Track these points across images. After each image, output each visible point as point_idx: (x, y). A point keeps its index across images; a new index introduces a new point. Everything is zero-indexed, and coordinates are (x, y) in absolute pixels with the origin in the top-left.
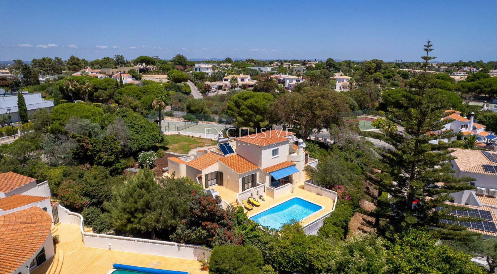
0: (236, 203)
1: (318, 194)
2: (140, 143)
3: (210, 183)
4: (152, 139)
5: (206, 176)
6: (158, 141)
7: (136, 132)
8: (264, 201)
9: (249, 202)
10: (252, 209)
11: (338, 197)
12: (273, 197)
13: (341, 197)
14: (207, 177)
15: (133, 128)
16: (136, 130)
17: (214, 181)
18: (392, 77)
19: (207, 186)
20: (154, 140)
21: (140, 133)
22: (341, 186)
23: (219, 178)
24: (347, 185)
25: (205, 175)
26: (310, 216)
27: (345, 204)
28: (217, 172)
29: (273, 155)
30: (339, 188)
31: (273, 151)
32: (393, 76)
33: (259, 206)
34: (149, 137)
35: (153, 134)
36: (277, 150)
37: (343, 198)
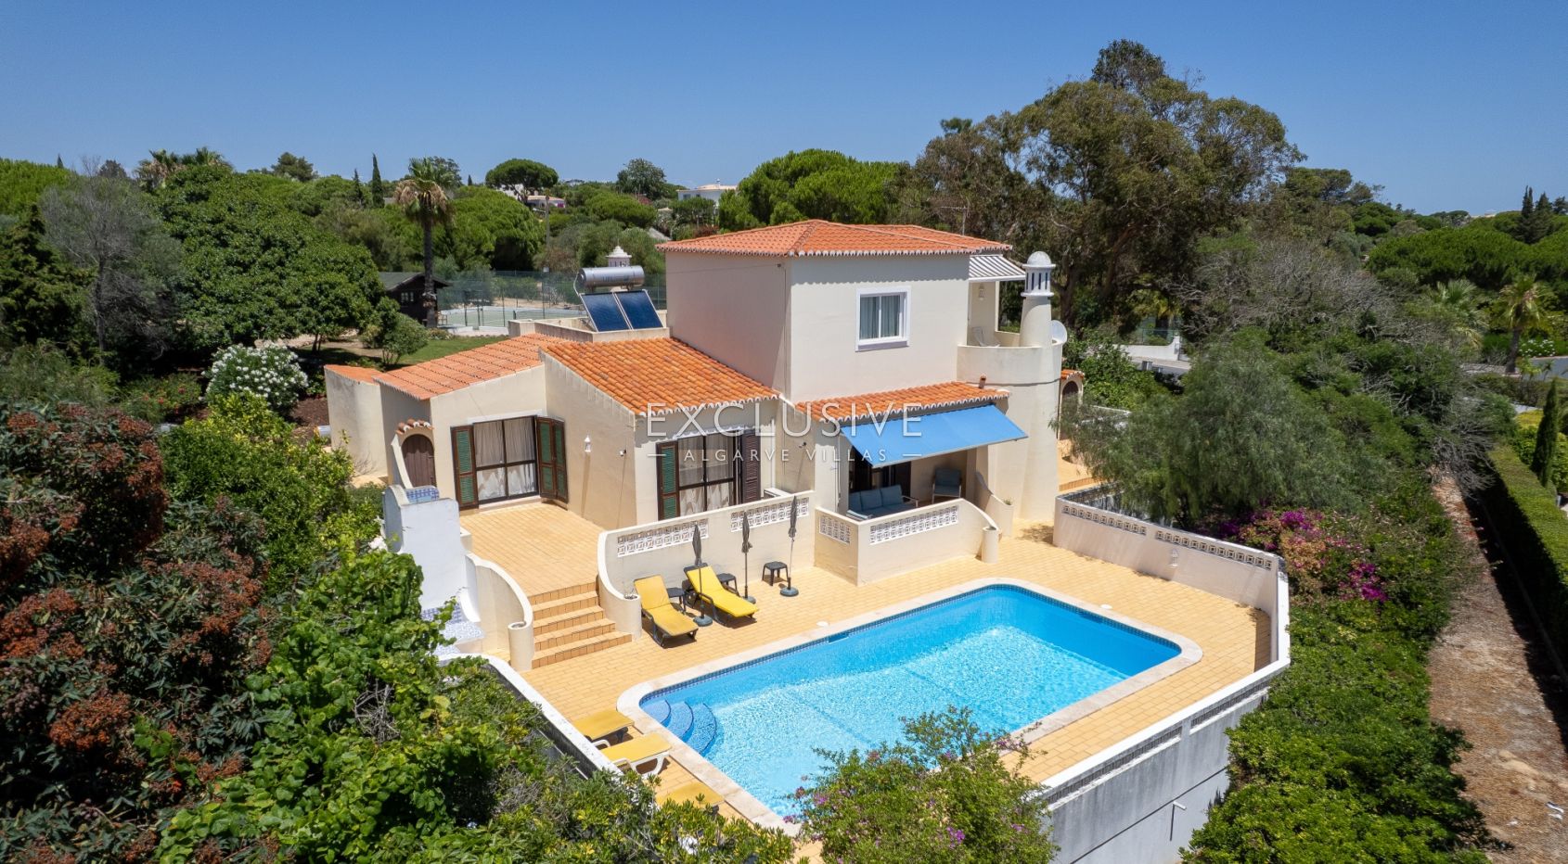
0: (594, 594)
1: (1143, 572)
2: (244, 311)
3: (489, 483)
4: (313, 302)
5: (464, 437)
6: (343, 314)
7: (238, 263)
8: (789, 592)
9: (689, 596)
10: (689, 638)
11: (1293, 582)
12: (852, 577)
13: (1316, 584)
14: (464, 440)
15: (225, 244)
16: (236, 255)
17: (521, 478)
18: (1383, 231)
19: (468, 498)
20: (323, 310)
21: (255, 269)
22: (1306, 514)
23: (547, 457)
24: (1345, 511)
25: (455, 431)
26: (1098, 699)
27: (1363, 623)
28: (535, 422)
29: (868, 329)
30: (1291, 524)
31: (869, 304)
32: (1386, 226)
33: (748, 619)
34: (297, 292)
35: (322, 278)
36: (895, 302)
37: (1329, 590)
